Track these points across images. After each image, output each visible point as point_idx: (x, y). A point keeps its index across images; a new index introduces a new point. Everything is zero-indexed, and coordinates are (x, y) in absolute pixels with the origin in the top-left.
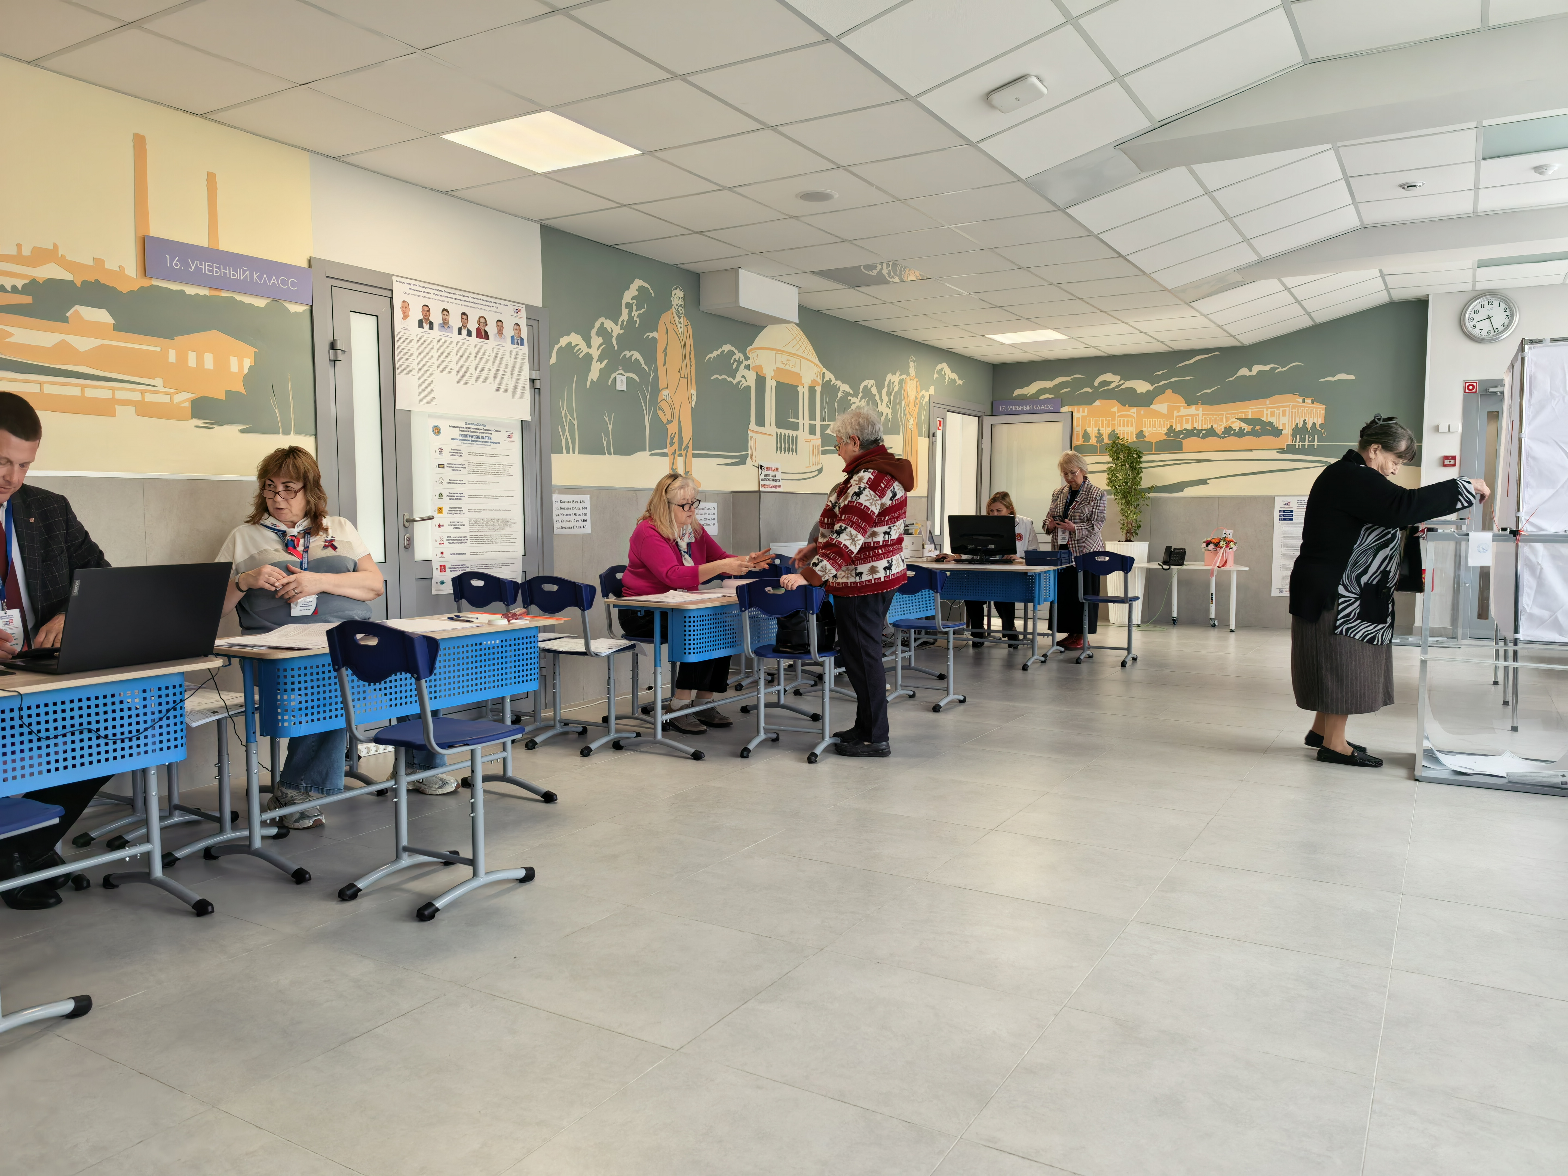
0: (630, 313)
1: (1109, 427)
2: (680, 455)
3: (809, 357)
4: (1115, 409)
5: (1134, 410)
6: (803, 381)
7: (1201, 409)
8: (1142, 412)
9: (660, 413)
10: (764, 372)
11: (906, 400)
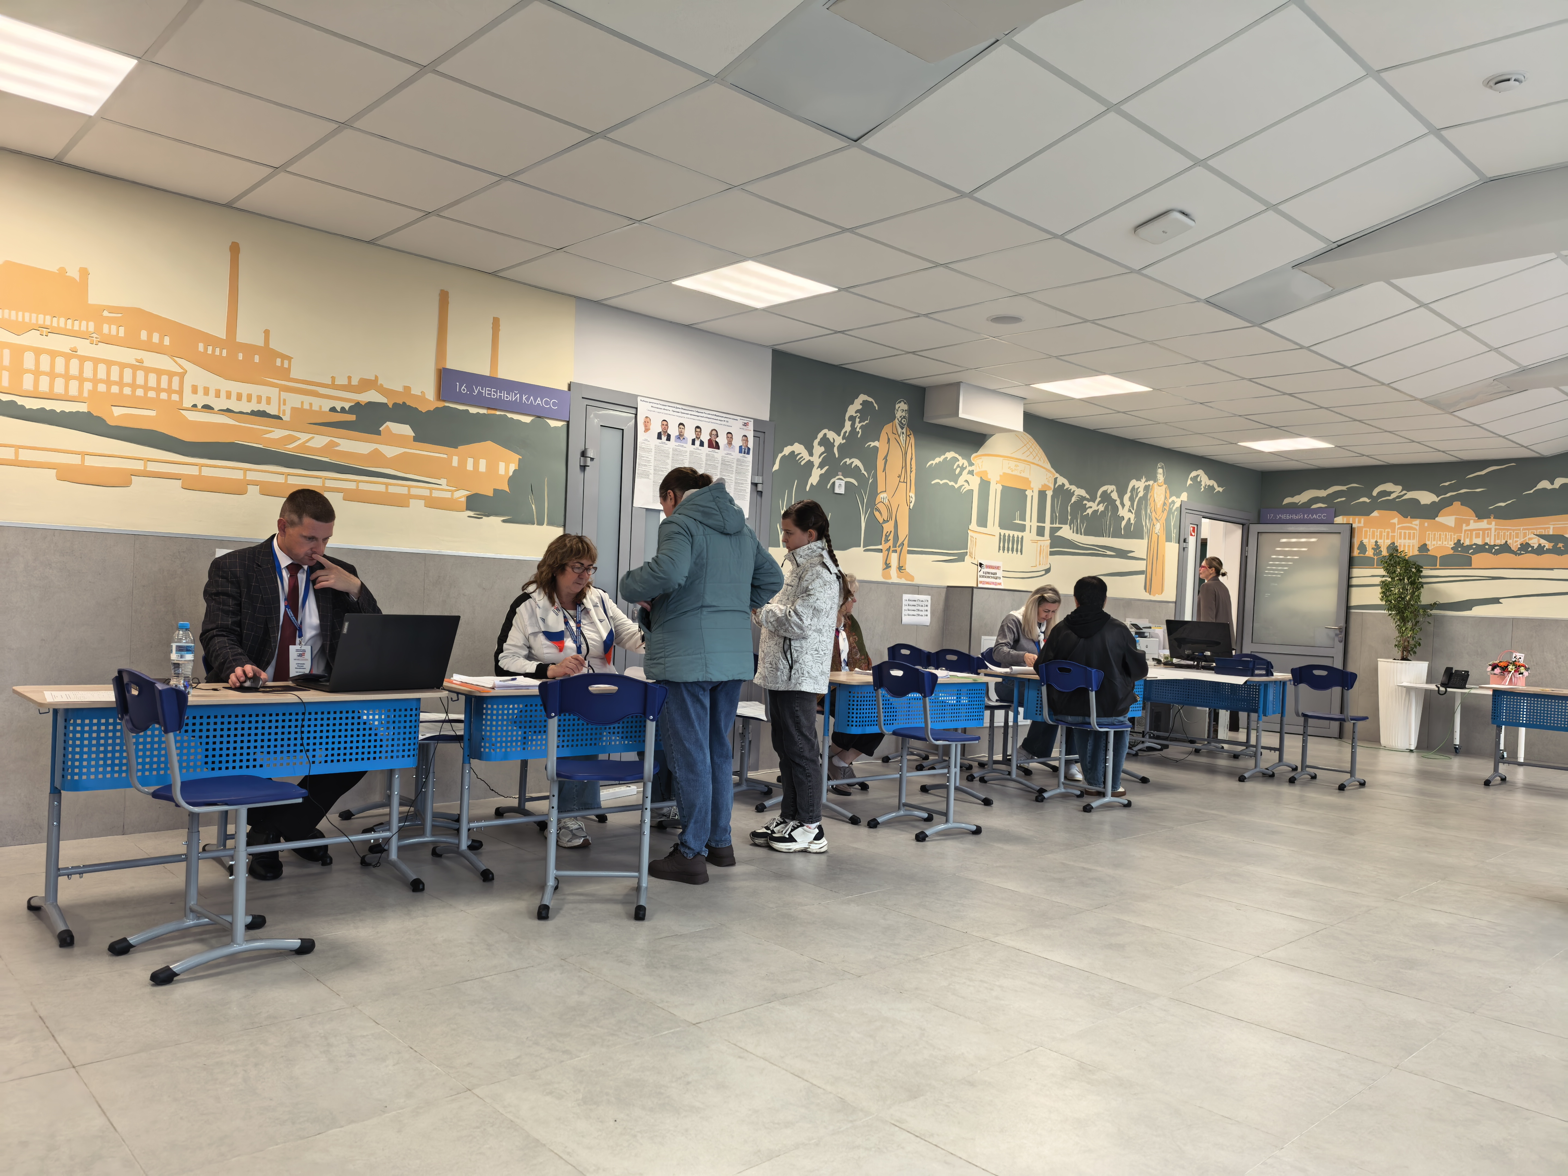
0: (853, 425)
1: (1388, 538)
2: (895, 551)
3: (1041, 463)
4: (1395, 521)
5: (1417, 522)
6: (1032, 485)
7: (1493, 523)
8: (1426, 524)
9: (877, 514)
10: (989, 477)
11: (1152, 505)
